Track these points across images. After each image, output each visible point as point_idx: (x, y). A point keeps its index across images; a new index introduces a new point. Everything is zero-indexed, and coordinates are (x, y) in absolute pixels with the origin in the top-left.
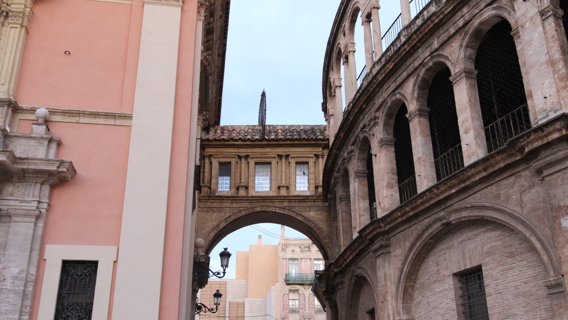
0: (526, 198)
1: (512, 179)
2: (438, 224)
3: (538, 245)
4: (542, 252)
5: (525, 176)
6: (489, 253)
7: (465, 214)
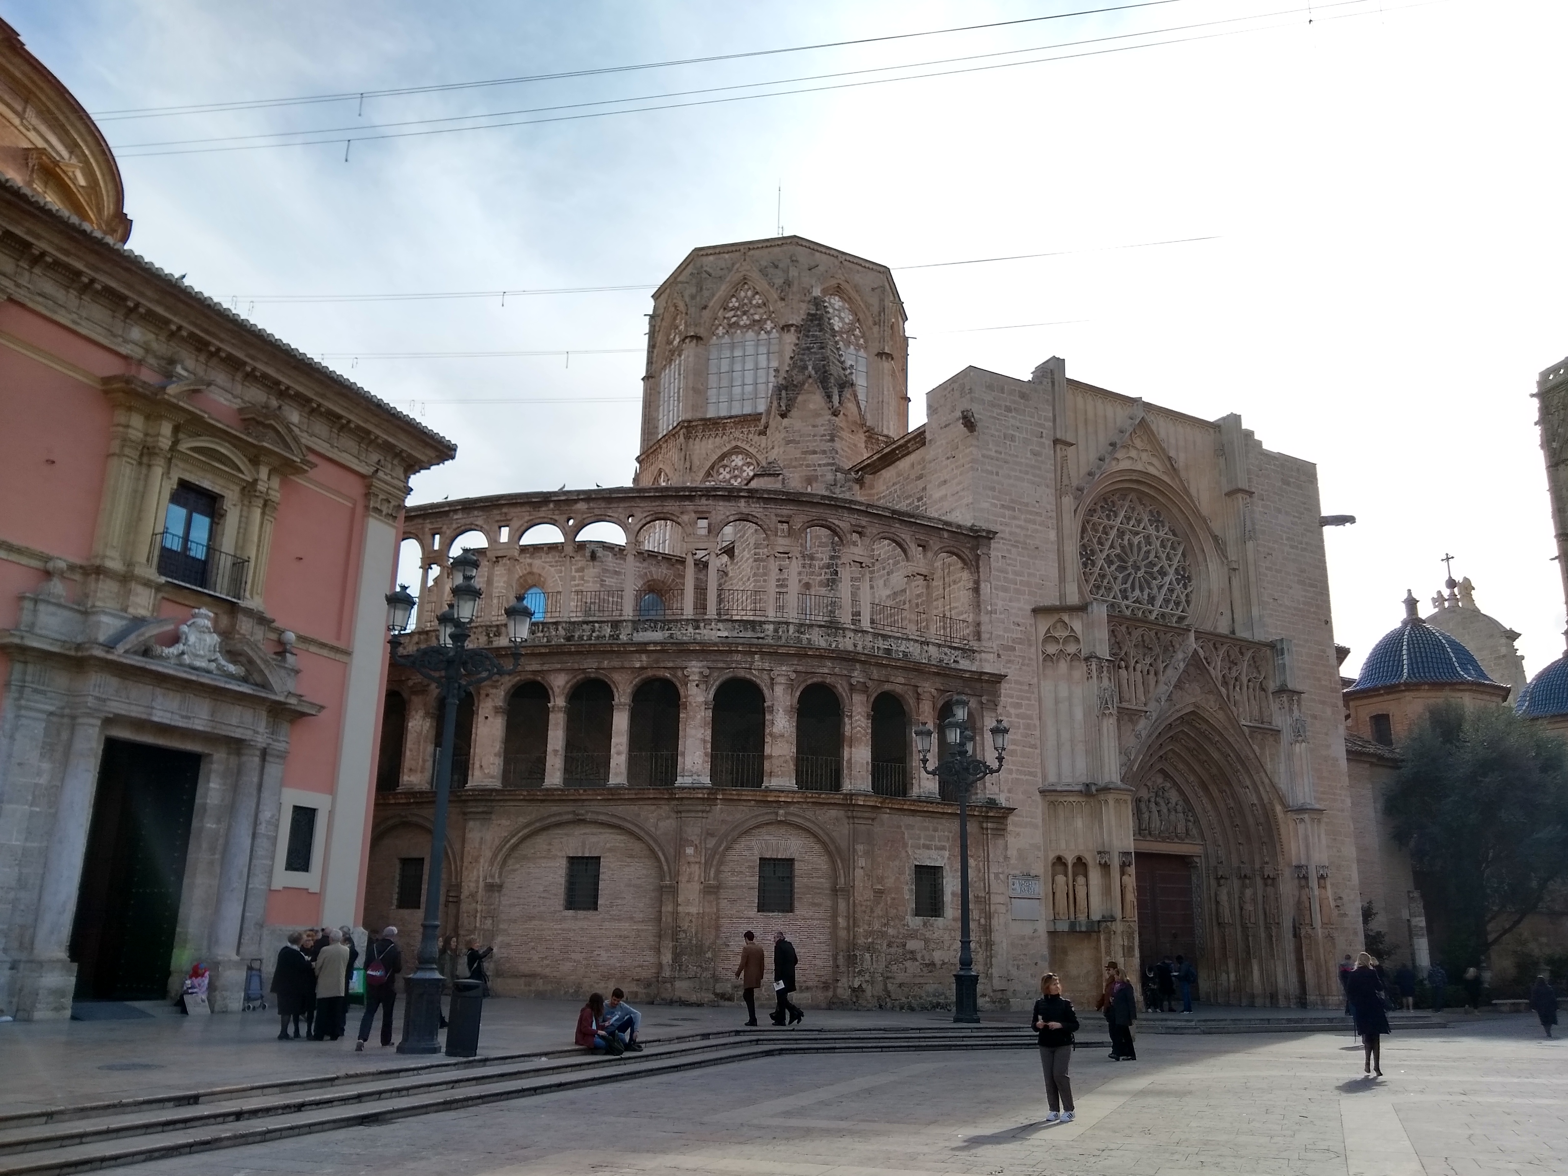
0: (661, 824)
1: (653, 807)
2: (570, 817)
3: (663, 859)
4: (664, 864)
5: (665, 809)
6: (610, 850)
7: (602, 818)
